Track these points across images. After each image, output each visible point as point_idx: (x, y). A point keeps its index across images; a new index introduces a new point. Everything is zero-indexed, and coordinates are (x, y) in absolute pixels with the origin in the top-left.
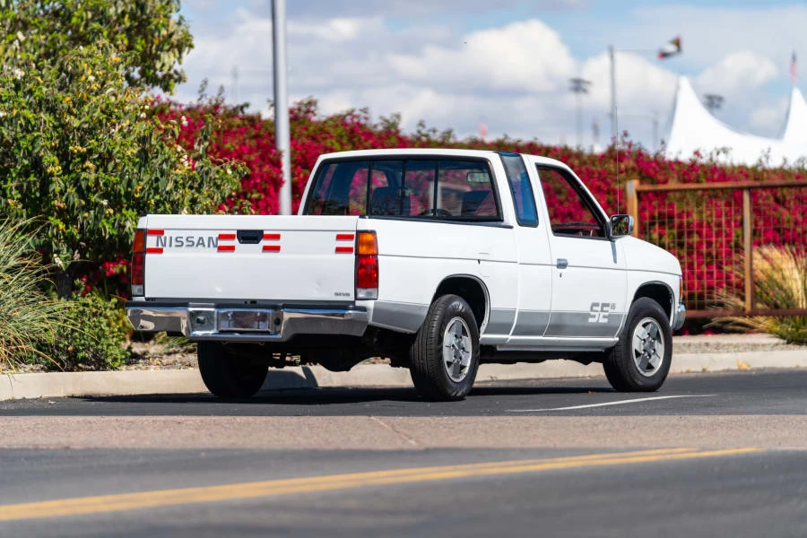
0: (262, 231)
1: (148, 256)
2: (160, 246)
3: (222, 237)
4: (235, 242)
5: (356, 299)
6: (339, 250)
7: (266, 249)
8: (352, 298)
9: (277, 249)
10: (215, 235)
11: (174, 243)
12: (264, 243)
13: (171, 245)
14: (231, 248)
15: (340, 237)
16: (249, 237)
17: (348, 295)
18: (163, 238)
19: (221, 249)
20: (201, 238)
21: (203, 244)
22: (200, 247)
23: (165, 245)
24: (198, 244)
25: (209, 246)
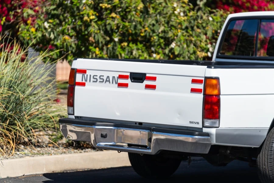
0: (145, 74)
1: (77, 88)
2: (84, 81)
3: (121, 77)
4: (128, 81)
5: (203, 126)
6: (193, 90)
7: (148, 87)
8: (200, 126)
9: (153, 87)
10: (116, 75)
11: (92, 79)
12: (146, 82)
13: (90, 81)
14: (126, 85)
15: (194, 81)
16: (138, 78)
17: (198, 123)
18: (86, 75)
19: (120, 85)
20: (108, 77)
21: (109, 81)
22: (107, 83)
23: (86, 81)
24: (106, 81)
25: (113, 83)
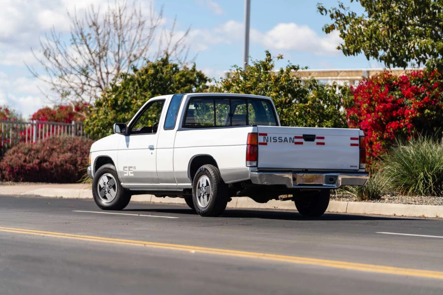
0: (315, 135)
1: (260, 146)
2: (265, 142)
3: (296, 137)
4: (302, 140)
5: (360, 168)
6: (352, 145)
7: (318, 144)
8: (358, 168)
9: (323, 144)
10: (292, 137)
11: (272, 140)
12: (317, 141)
14: (301, 143)
15: (352, 139)
16: (309, 138)
17: (356, 166)
18: (266, 137)
19: (296, 143)
20: (286, 138)
21: (287, 141)
22: (286, 142)
23: (268, 141)
24: (285, 141)
25: (290, 142)
